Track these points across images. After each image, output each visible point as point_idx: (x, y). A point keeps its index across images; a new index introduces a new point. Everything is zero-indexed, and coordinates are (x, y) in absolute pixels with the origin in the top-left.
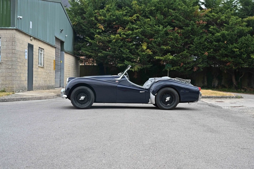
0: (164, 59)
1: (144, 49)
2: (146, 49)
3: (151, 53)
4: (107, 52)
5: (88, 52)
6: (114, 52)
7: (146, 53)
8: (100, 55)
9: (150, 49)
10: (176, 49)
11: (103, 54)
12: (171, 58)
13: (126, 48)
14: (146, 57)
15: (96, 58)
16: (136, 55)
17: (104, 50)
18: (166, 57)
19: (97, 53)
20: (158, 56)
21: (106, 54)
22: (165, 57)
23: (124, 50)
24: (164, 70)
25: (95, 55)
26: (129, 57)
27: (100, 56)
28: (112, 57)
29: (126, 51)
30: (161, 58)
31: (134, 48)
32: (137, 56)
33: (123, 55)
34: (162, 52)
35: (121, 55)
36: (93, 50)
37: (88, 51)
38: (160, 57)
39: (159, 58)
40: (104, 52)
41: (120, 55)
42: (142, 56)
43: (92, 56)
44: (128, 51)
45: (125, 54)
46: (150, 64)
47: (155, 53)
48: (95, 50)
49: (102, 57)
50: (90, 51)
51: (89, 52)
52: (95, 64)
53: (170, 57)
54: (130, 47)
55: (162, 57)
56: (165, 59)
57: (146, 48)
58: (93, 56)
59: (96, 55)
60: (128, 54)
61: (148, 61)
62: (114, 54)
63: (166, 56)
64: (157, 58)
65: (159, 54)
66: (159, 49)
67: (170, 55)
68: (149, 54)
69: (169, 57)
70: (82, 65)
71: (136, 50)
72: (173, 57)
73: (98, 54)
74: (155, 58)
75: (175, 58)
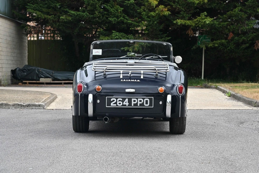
0: (194, 25)
1: (152, 5)
2: (157, 6)
3: (167, 13)
4: (79, 13)
5: (40, 13)
6: (92, 12)
7: (157, 12)
8: (64, 19)
9: (166, 6)
10: (217, 4)
11: (70, 16)
12: (207, 22)
13: (117, 4)
14: (155, 22)
15: (56, 25)
16: (137, 18)
17: (72, 9)
18: (197, 21)
19: (59, 14)
20: (183, 18)
21: (77, 16)
22: (195, 20)
23: (111, 8)
24: (194, 47)
25: (54, 18)
26: (123, 22)
27: (64, 21)
28: (88, 21)
29: (117, 10)
30: (188, 22)
31: (133, 4)
32: (140, 20)
33: (110, 19)
34: (190, 11)
35: (107, 18)
36: (50, 8)
37: (40, 11)
38: (185, 21)
39: (183, 23)
40: (73, 12)
41: (104, 18)
42: (149, 21)
43: (49, 21)
44: (121, 9)
45: (115, 17)
46: (166, 36)
47: (175, 13)
48: (53, 8)
49: (69, 22)
50: (44, 10)
51: (42, 12)
52: (59, 38)
53: (206, 20)
54: (125, 3)
55: (191, 21)
56: (197, 24)
57: (157, 3)
58: (51, 22)
59: (56, 19)
60: (121, 16)
61: (161, 30)
62: (92, 16)
63: (199, 18)
64: (179, 24)
65: (185, 15)
66: (184, 4)
67: (206, 16)
68: (164, 16)
69: (204, 21)
70: (32, 39)
71: (136, 7)
72: (212, 21)
73: (61, 18)
74: (177, 22)
75: (216, 23)
